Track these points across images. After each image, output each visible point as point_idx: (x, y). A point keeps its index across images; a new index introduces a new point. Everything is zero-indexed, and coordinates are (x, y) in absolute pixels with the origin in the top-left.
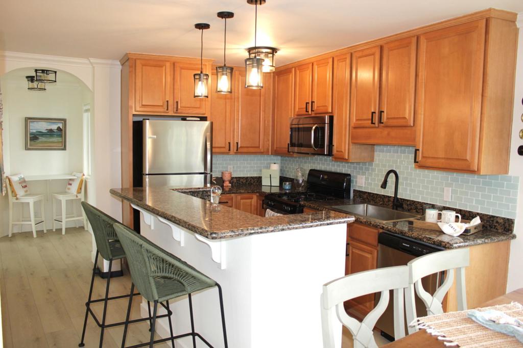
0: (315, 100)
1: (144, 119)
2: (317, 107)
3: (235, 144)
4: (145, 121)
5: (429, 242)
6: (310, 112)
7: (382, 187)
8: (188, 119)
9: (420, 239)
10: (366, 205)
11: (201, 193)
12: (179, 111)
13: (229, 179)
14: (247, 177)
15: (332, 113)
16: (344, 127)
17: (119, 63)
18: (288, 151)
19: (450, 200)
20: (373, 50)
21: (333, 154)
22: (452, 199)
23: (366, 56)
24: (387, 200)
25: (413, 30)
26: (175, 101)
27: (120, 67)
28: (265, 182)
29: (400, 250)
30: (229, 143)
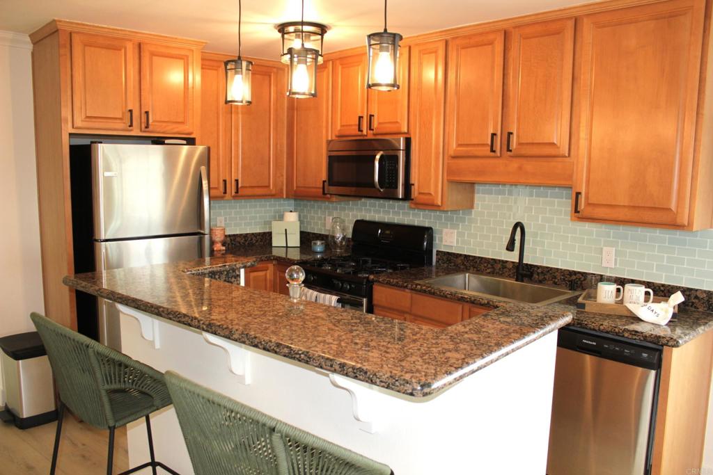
0: (375, 112)
1: (92, 142)
2: (379, 123)
3: (233, 183)
4: (93, 145)
5: (634, 337)
6: (365, 132)
7: (507, 249)
8: (167, 141)
9: (617, 334)
10: (467, 275)
11: (226, 273)
12: (151, 128)
13: (222, 238)
14: (247, 234)
15: (408, 133)
16: (433, 155)
17: (28, 39)
18: (324, 193)
19: (613, 267)
20: (491, 37)
21: (412, 197)
22: (616, 264)
23: (477, 46)
24: (499, 266)
25: (570, 9)
26: (143, 111)
27: (31, 47)
28: (278, 241)
29: (576, 351)
30: (225, 181)
